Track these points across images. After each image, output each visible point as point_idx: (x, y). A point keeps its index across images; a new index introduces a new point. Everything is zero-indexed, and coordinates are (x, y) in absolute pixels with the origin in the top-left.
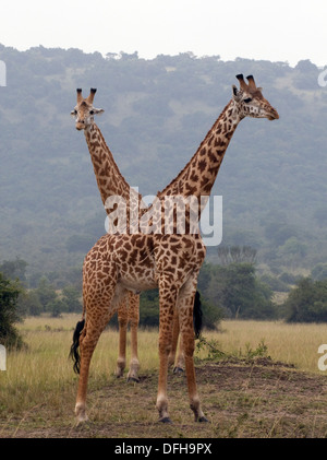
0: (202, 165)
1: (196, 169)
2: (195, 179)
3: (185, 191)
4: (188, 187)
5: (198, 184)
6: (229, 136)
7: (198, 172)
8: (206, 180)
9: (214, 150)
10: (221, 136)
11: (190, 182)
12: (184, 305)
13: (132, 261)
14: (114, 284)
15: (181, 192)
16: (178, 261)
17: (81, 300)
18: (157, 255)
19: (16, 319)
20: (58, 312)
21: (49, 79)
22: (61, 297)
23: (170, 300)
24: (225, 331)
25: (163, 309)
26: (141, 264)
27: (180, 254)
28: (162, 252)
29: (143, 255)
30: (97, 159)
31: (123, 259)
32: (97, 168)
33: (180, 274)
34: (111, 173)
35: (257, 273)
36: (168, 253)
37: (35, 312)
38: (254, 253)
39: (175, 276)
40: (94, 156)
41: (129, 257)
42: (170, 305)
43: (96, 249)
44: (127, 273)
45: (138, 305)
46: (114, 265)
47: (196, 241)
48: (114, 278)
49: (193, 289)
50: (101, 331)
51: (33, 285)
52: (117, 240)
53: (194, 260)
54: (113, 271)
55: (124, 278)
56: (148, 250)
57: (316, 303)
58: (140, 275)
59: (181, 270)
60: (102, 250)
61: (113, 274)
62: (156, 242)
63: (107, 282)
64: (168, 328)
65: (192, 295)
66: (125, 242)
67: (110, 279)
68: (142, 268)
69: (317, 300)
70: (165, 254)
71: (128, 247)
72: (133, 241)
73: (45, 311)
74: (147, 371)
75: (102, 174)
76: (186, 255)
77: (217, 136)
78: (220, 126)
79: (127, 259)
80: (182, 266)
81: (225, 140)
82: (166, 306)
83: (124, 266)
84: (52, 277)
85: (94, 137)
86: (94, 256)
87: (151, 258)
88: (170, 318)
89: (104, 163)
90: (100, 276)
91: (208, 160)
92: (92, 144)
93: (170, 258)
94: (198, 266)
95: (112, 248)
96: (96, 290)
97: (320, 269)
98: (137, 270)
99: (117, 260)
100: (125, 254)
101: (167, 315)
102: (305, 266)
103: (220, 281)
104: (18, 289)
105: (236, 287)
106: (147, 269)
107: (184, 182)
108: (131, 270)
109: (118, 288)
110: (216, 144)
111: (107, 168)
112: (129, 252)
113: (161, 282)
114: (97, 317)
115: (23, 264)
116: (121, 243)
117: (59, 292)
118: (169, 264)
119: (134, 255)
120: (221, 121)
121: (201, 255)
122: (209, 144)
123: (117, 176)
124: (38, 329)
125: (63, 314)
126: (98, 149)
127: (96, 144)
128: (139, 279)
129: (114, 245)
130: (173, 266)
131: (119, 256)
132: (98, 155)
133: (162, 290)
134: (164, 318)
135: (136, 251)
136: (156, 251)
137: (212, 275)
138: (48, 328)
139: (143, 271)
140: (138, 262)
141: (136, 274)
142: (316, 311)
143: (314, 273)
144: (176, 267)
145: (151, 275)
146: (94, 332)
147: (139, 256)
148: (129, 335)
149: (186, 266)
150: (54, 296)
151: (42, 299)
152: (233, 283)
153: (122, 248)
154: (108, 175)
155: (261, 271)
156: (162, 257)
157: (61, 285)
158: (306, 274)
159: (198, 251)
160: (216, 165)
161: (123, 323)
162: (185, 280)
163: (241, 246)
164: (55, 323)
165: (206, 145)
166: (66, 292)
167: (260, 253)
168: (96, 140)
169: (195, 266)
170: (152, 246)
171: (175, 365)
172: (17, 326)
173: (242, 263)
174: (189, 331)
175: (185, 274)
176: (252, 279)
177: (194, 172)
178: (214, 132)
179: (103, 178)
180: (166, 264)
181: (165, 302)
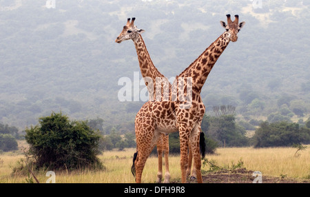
0: (204, 61)
1: (200, 63)
2: (199, 68)
3: (193, 75)
4: (194, 73)
5: (200, 72)
6: (223, 48)
7: (201, 65)
8: (205, 70)
9: (213, 54)
10: (219, 47)
11: (196, 70)
12: (194, 140)
13: (163, 116)
14: (153, 130)
15: (190, 75)
16: (189, 115)
17: (135, 140)
18: (177, 113)
19: (99, 153)
20: (123, 148)
21: (111, 14)
22: (124, 139)
23: (186, 138)
24: (220, 154)
25: (182, 143)
26: (168, 118)
27: (190, 111)
28: (180, 110)
29: (169, 113)
30: (141, 59)
31: (158, 115)
32: (141, 63)
33: (190, 123)
34: (149, 67)
35: (236, 120)
36: (183, 111)
37: (109, 148)
38: (234, 108)
39: (188, 124)
40: (140, 56)
41: (161, 114)
42: (186, 141)
43: (142, 110)
44: (160, 123)
45: (168, 142)
46: (152, 119)
47: (199, 104)
48: (153, 127)
49: (199, 131)
50: (147, 157)
51: (108, 133)
52: (154, 105)
53: (198, 114)
54: (153, 122)
55: (159, 126)
56: (171, 110)
57: (271, 136)
58: (168, 124)
59: (191, 120)
60: (145, 111)
61: (152, 125)
62: (176, 105)
63: (149, 129)
64: (185, 154)
65: (198, 134)
66: (158, 106)
67: (151, 127)
68: (169, 120)
69: (271, 134)
70: (181, 112)
71: (160, 108)
72: (163, 105)
73: (115, 147)
74: (175, 179)
75: (144, 67)
76: (193, 112)
77: (217, 47)
78: (219, 42)
79: (160, 116)
80: (191, 118)
81: (221, 50)
82: (184, 141)
83: (159, 119)
84: (118, 128)
85: (140, 45)
86: (141, 115)
87: (174, 114)
88: (186, 148)
89: (145, 61)
90: (145, 126)
91: (208, 59)
92: (138, 50)
93: (184, 114)
94: (201, 118)
95: (151, 110)
96: (143, 134)
97: (272, 116)
98: (166, 121)
99: (154, 116)
100: (158, 113)
101: (185, 146)
102: (264, 115)
103: (215, 126)
104: (99, 135)
105: (225, 129)
106: (171, 121)
107: (193, 70)
108: (162, 121)
109: (156, 133)
110: (215, 51)
111: (147, 64)
112: (161, 112)
113: (180, 128)
114: (144, 150)
115: (101, 121)
116: (156, 106)
117: (122, 136)
118: (184, 117)
119: (164, 113)
120: (220, 39)
121: (203, 111)
122: (211, 50)
123: (152, 68)
124: (112, 159)
125: (125, 149)
126: (142, 52)
127: (141, 50)
128: (167, 127)
129: (152, 108)
130: (186, 119)
131: (155, 114)
132: (142, 56)
133: (181, 132)
134: (182, 148)
135: (165, 111)
136: (177, 110)
137: (210, 122)
138: (117, 157)
139: (169, 122)
140: (166, 117)
141: (166, 124)
142: (271, 140)
143: (269, 119)
144: (188, 119)
145: (174, 124)
146: (143, 158)
147: (166, 113)
148: (164, 159)
149: (194, 118)
150: (120, 139)
151: (113, 141)
152: (223, 127)
153: (157, 109)
154: (147, 68)
155: (239, 119)
156: (180, 114)
157: (123, 132)
158: (264, 119)
159: (201, 109)
160: (212, 62)
161: (160, 152)
162: (194, 126)
163: (226, 105)
164: (121, 154)
165: (209, 51)
166: (127, 136)
167: (238, 108)
168: (141, 47)
169: (199, 118)
170: (174, 107)
171: (191, 175)
172: (99, 157)
173: (228, 115)
174: (197, 155)
175: (193, 123)
176: (233, 124)
177: (199, 64)
178: (215, 44)
179: (144, 69)
180: (182, 117)
181: (183, 139)
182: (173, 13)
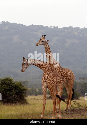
19: (26, 96)
20: (37, 95)
22: (37, 91)
24: (81, 100)
37: (31, 94)
51: (30, 87)
73: (33, 94)
84: (35, 85)
85: (47, 48)
92: (46, 50)
103: (79, 87)
104: (26, 88)
105: (84, 88)
115: (27, 82)
117: (37, 89)
124: (32, 99)
125: (38, 95)
137: (77, 85)
138: (34, 99)
150: (36, 90)
151: (32, 91)
157: (37, 87)
163: (85, 77)
164: (36, 97)
166: (39, 89)
168: (47, 49)
172: (26, 98)
173: (85, 82)
182: (63, 34)
